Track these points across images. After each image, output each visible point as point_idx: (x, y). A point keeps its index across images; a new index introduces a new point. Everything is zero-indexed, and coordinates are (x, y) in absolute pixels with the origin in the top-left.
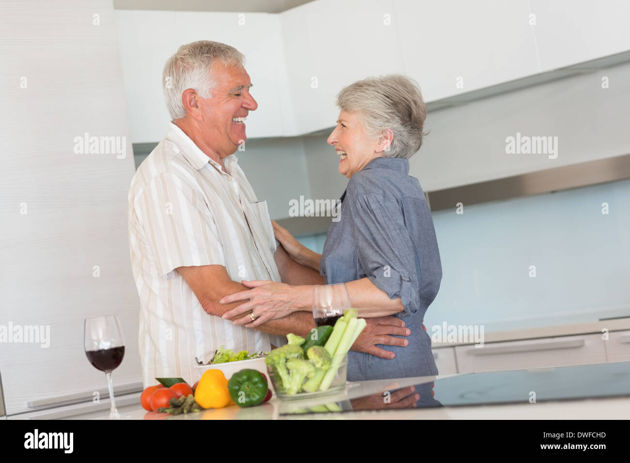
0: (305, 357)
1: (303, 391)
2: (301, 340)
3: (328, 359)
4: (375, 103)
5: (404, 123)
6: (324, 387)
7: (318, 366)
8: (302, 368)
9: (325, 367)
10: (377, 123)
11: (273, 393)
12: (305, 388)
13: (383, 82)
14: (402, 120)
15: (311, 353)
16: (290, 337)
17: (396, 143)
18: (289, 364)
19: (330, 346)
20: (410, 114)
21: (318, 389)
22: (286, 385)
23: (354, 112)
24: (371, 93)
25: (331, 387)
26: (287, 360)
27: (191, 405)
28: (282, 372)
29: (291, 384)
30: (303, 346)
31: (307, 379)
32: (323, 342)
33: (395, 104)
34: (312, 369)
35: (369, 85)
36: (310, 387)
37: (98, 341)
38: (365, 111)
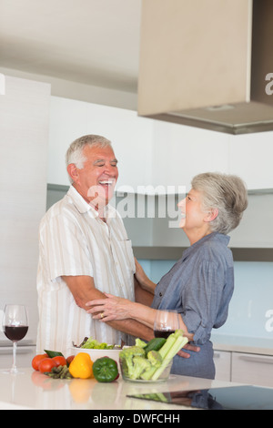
0: (146, 357)
1: (140, 378)
2: (144, 345)
3: (160, 360)
4: (213, 189)
5: (227, 207)
6: (155, 378)
7: (153, 364)
8: (143, 363)
9: (157, 366)
10: (210, 203)
11: (121, 376)
12: (142, 377)
13: (224, 178)
14: (227, 205)
15: (150, 355)
16: (138, 340)
17: (218, 218)
18: (135, 360)
19: (162, 352)
20: (233, 204)
21: (150, 379)
22: (130, 373)
23: (198, 192)
24: (213, 182)
25: (159, 378)
26: (134, 357)
27: (66, 374)
28: (129, 364)
29: (134, 373)
30: (144, 348)
31: (144, 371)
32: (158, 349)
33: (225, 194)
34: (149, 365)
35: (213, 177)
36: (146, 377)
37: (12, 320)
38: (204, 193)
